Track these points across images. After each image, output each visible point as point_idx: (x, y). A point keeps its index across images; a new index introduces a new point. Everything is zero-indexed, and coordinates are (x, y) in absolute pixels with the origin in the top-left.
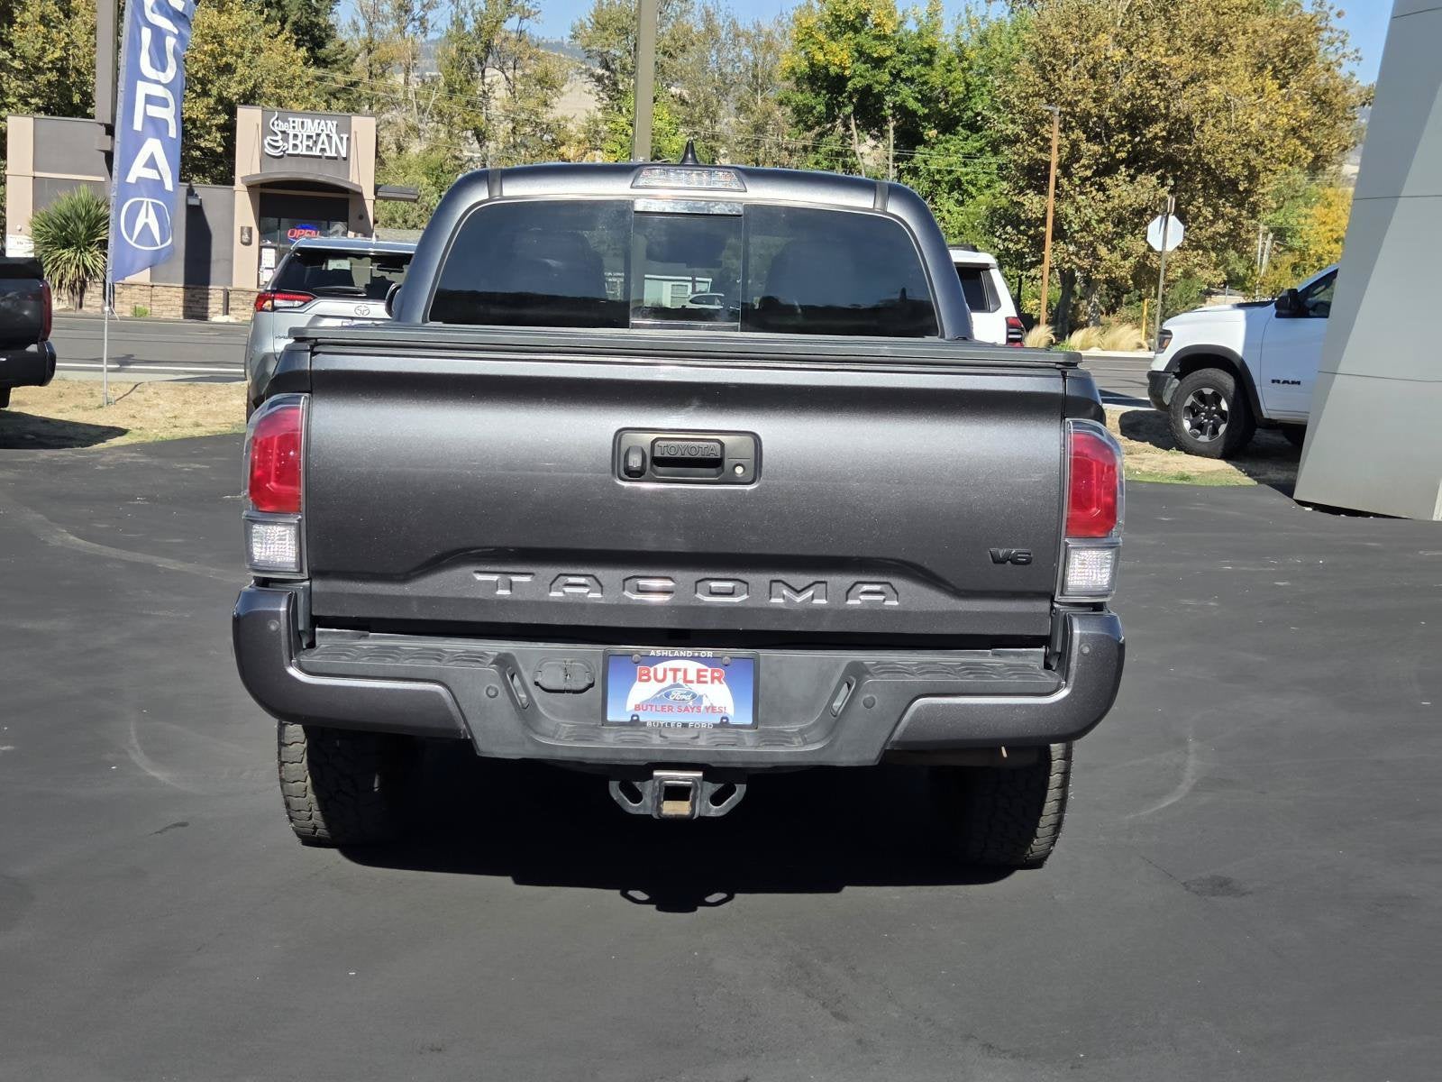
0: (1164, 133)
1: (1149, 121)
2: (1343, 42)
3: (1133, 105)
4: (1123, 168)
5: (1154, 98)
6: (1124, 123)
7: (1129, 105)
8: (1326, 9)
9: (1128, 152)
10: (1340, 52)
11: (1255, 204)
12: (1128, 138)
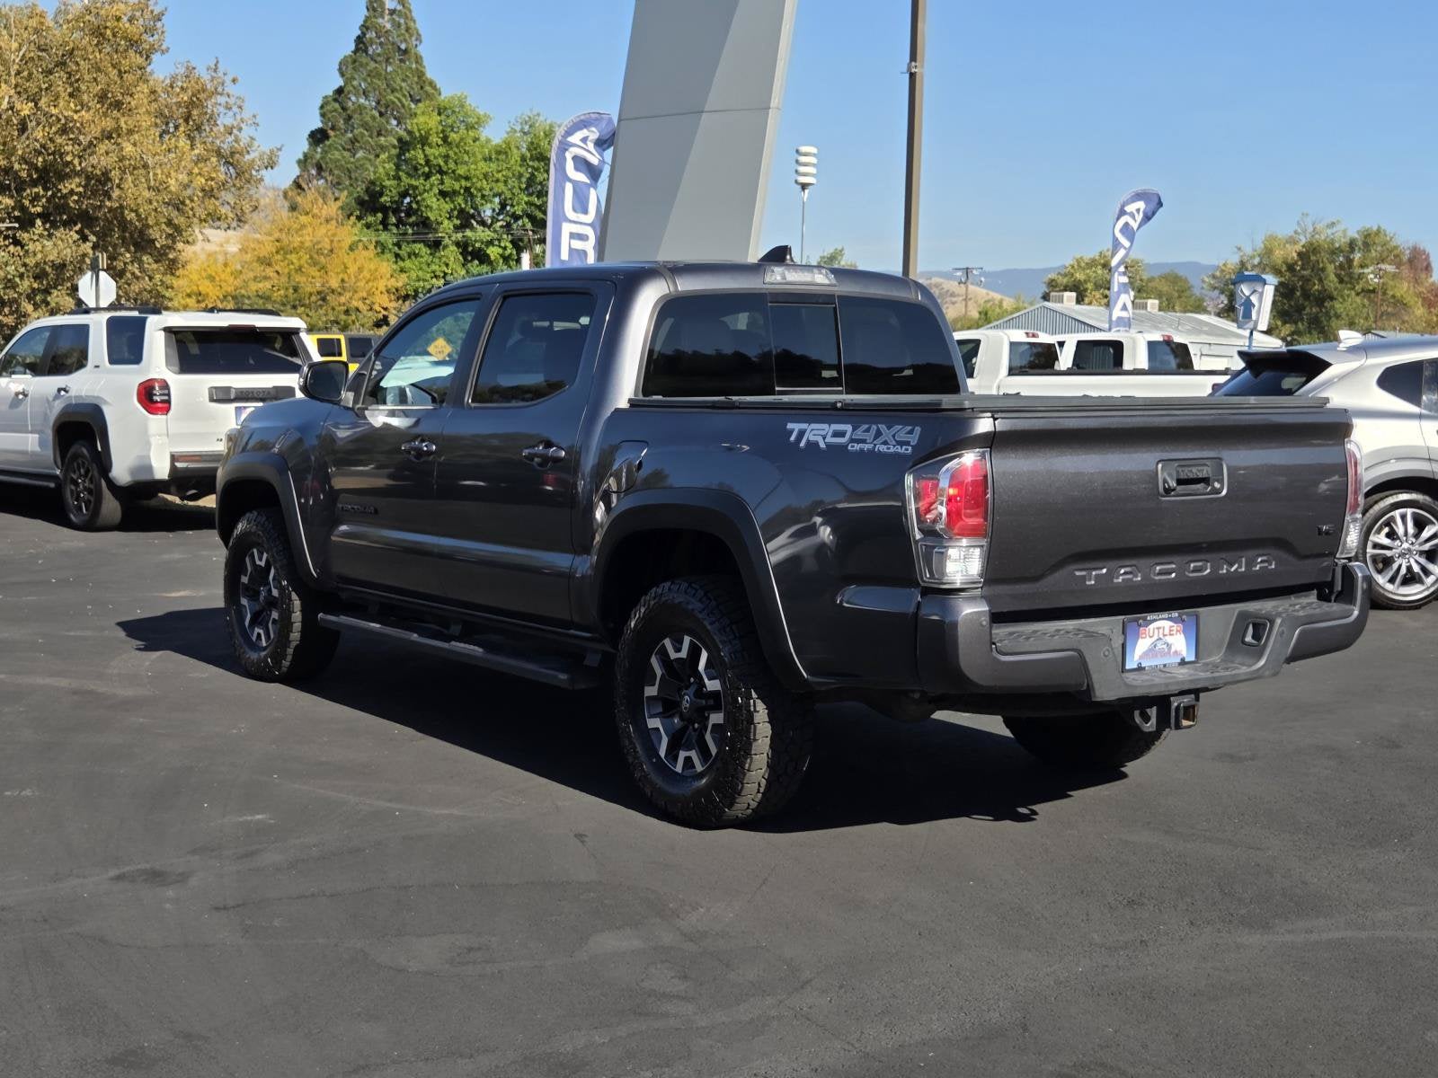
0: (81, 189)
1: (62, 177)
2: (240, 107)
3: (45, 161)
4: (39, 222)
5: (68, 153)
6: (35, 176)
7: (40, 159)
8: (220, 74)
9: (43, 206)
10: (238, 117)
11: (174, 261)
12: (42, 193)
